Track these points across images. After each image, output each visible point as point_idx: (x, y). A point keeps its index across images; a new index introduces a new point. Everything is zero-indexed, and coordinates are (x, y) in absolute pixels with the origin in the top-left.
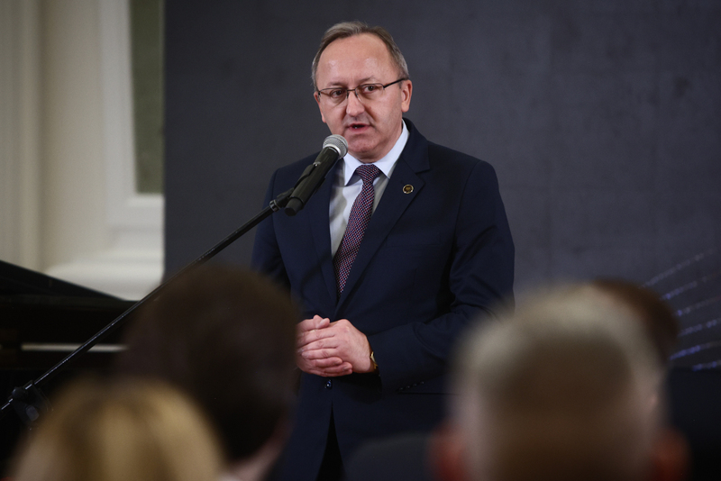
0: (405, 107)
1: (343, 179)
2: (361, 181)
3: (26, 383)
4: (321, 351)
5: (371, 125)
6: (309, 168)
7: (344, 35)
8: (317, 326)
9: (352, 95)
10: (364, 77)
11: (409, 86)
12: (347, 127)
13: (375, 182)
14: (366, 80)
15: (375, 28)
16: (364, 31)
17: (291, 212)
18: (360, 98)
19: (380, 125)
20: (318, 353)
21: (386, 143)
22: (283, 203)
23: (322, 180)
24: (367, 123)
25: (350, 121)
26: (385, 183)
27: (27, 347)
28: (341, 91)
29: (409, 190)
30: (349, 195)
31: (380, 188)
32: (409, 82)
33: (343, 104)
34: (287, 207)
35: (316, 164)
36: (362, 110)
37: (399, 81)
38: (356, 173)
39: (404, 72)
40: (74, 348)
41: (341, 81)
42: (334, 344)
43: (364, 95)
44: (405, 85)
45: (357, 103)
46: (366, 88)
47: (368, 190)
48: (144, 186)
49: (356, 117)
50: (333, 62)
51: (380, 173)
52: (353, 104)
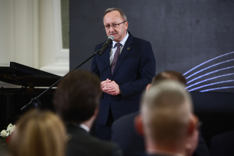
0: (126, 28)
1: (112, 47)
2: (117, 47)
3: (35, 97)
4: (107, 88)
5: (117, 33)
6: (105, 44)
7: (109, 11)
8: (108, 82)
9: (111, 26)
10: (113, 22)
11: (127, 23)
12: (110, 35)
13: (120, 47)
14: (114, 23)
15: (118, 9)
16: (114, 10)
17: (100, 55)
18: (113, 27)
19: (119, 34)
20: (106, 89)
21: (121, 37)
22: (98, 52)
23: (108, 46)
24: (116, 33)
25: (111, 33)
26: (123, 47)
27: (35, 88)
28: (109, 26)
29: (129, 49)
30: (114, 50)
31: (121, 48)
32: (127, 22)
33: (109, 29)
34: (99, 53)
35: (106, 42)
36: (114, 30)
37: (124, 22)
38: (115, 45)
39: (125, 20)
40: (48, 88)
41: (108, 23)
42: (110, 87)
43: (114, 27)
44: (126, 23)
45: (112, 29)
46: (114, 25)
47: (118, 49)
48: (64, 47)
49: (113, 32)
50: (107, 19)
51: (121, 45)
52: (111, 29)
